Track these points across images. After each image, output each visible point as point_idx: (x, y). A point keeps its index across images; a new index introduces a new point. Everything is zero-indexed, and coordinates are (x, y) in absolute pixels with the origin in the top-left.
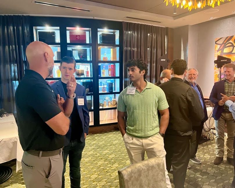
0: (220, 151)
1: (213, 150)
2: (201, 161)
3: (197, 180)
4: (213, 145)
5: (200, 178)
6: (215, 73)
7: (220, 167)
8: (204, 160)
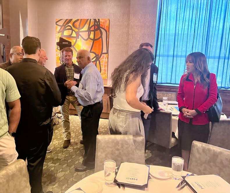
0: (67, 134)
1: (60, 134)
2: (51, 148)
3: (50, 171)
4: (59, 129)
5: (53, 167)
6: (57, 55)
7: (69, 150)
8: (53, 147)
